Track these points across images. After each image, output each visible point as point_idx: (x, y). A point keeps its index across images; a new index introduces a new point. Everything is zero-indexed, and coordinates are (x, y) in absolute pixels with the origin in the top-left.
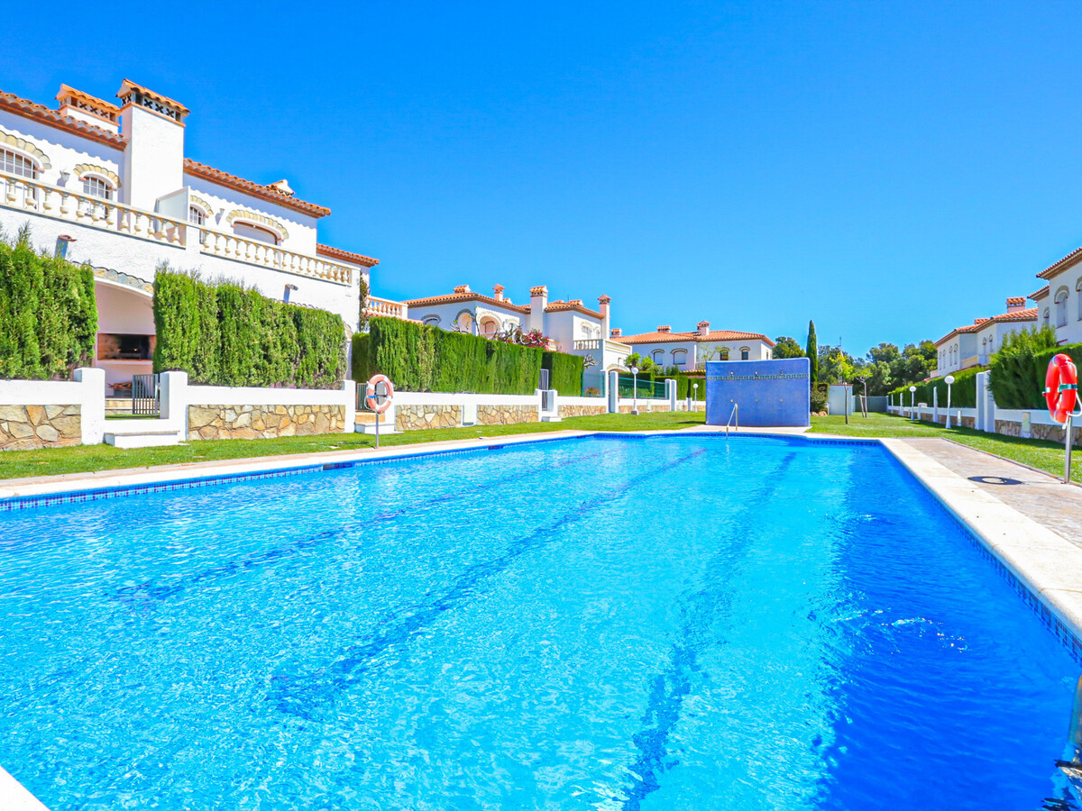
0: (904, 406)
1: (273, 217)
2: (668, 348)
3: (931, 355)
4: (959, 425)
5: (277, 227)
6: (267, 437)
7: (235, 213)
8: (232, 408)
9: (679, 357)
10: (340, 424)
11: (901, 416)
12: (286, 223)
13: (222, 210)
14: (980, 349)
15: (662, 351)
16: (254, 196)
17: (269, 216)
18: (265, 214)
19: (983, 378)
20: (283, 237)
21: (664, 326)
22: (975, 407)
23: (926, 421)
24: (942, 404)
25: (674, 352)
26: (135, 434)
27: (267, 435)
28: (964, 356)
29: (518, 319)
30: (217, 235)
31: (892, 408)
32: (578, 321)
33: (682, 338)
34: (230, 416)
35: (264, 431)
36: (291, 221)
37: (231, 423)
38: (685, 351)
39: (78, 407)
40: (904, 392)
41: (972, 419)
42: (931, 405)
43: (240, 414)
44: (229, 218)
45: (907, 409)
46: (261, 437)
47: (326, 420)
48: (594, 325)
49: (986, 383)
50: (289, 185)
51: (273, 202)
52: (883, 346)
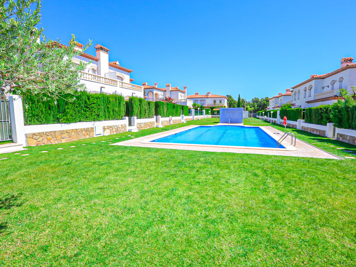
0: (261, 116)
2: (199, 100)
3: (268, 101)
4: (273, 122)
9: (202, 102)
11: (260, 119)
12: (124, 75)
14: (279, 102)
15: (197, 101)
18: (121, 73)
19: (278, 112)
20: (124, 78)
21: (197, 93)
22: (276, 118)
23: (266, 121)
24: (270, 117)
25: (201, 101)
28: (276, 103)
29: (163, 93)
31: (257, 116)
32: (180, 94)
33: (203, 97)
38: (204, 101)
40: (261, 113)
41: (276, 121)
42: (267, 117)
45: (261, 117)
48: (183, 95)
49: (279, 114)
52: (255, 98)
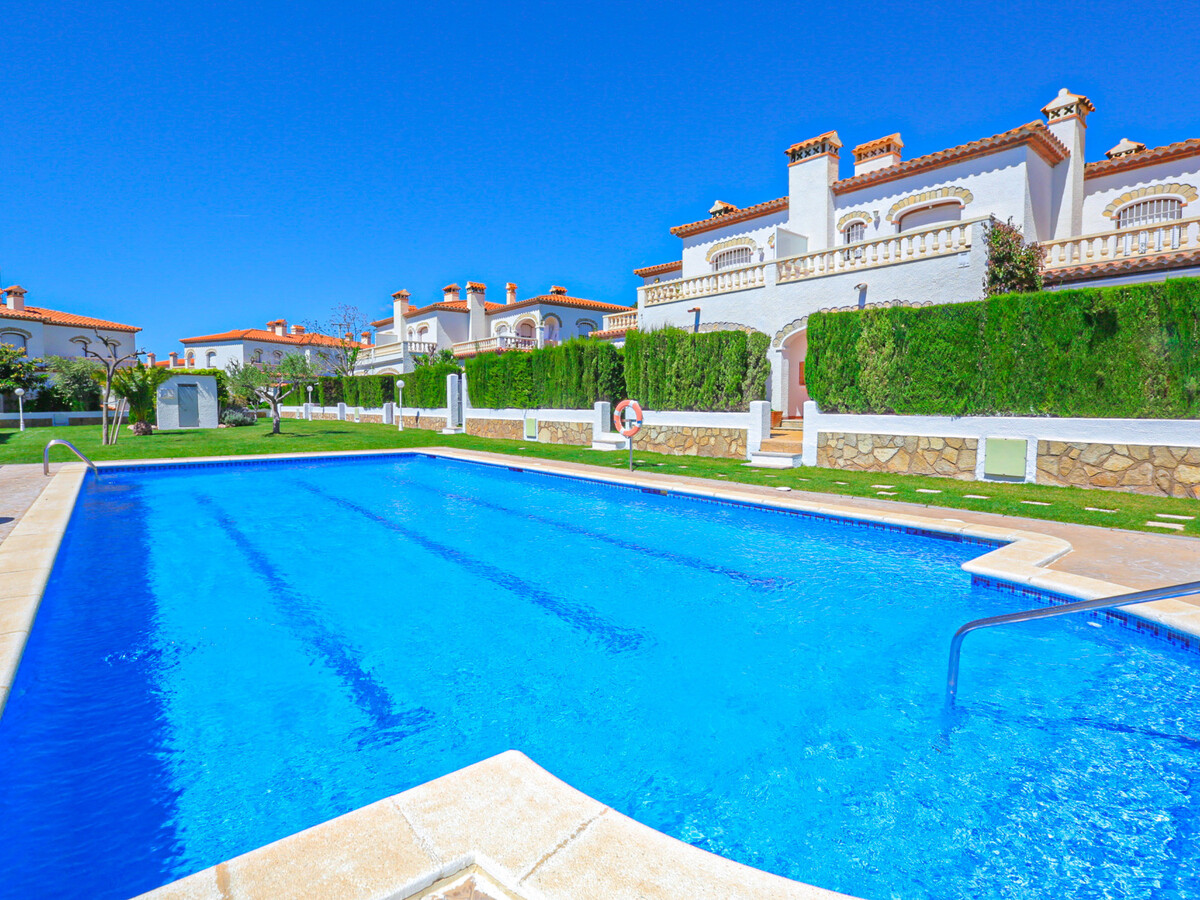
5: (955, 194)
6: (677, 454)
7: (897, 205)
8: (655, 428)
10: (740, 450)
13: (879, 212)
30: (876, 244)
34: (654, 435)
35: (674, 448)
37: (654, 439)
43: (660, 433)
44: (890, 217)
46: (673, 453)
47: (726, 444)
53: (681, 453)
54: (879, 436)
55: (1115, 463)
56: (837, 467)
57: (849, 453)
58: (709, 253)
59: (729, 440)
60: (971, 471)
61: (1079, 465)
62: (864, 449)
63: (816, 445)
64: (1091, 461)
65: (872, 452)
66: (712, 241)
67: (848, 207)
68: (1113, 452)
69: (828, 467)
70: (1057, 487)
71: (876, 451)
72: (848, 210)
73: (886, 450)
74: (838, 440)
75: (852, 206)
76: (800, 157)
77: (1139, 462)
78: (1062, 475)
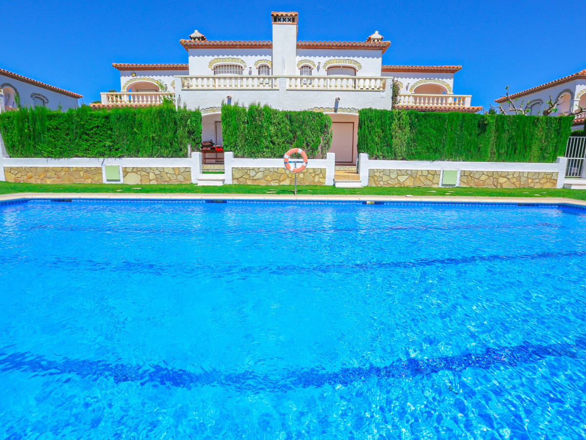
1: (351, 58)
5: (354, 64)
6: (273, 185)
7: (329, 62)
8: (253, 169)
10: (321, 180)
12: (360, 59)
13: (319, 63)
16: (339, 49)
17: (348, 58)
20: (357, 69)
26: (213, 179)
27: (273, 184)
30: (319, 78)
34: (252, 173)
35: (271, 181)
36: (363, 57)
37: (253, 176)
39: (190, 168)
43: (258, 172)
44: (324, 66)
46: (269, 184)
47: (311, 177)
50: (379, 33)
51: (351, 49)
53: (277, 184)
54: (400, 170)
55: (484, 178)
56: (379, 185)
57: (385, 178)
58: (211, 63)
59: (313, 175)
60: (438, 184)
61: (473, 179)
62: (393, 176)
63: (367, 175)
64: (477, 178)
65: (397, 178)
66: (213, 56)
67: (303, 56)
68: (483, 174)
69: (375, 186)
70: (467, 188)
71: (399, 177)
72: (303, 58)
73: (403, 176)
74: (380, 172)
75: (305, 56)
76: (279, 20)
77: (489, 177)
78: (468, 183)
